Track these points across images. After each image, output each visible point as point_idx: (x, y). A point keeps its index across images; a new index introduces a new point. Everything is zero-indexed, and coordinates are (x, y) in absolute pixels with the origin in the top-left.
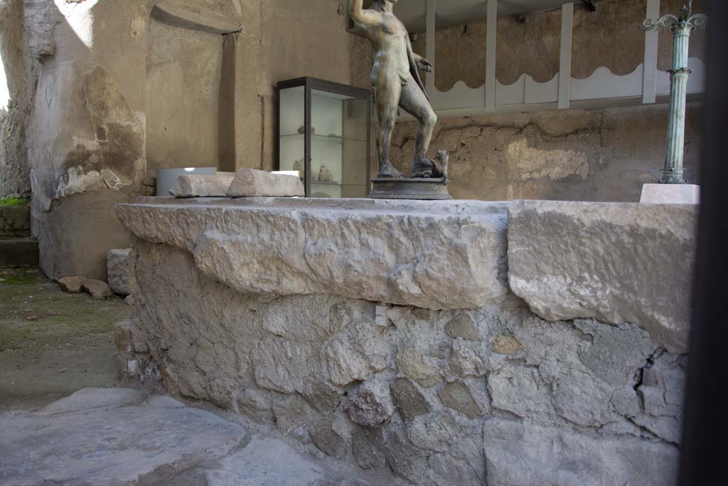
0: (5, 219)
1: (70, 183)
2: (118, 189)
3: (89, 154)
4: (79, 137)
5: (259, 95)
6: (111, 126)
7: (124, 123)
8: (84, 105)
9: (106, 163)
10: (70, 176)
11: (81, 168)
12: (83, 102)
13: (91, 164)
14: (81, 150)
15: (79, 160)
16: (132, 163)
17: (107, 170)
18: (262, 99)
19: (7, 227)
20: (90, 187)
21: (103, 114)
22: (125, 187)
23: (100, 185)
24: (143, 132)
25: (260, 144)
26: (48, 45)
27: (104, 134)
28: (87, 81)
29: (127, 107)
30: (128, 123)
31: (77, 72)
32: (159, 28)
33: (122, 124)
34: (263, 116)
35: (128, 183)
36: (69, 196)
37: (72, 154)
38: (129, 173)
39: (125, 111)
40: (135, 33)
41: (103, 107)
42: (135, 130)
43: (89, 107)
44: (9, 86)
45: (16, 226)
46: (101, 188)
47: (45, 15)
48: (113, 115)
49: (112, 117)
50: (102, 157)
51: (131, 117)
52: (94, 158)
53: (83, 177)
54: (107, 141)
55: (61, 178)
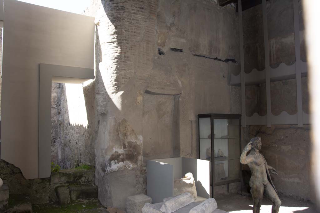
0: (85, 177)
1: (112, 167)
2: (131, 169)
3: (120, 155)
4: (116, 148)
5: (190, 120)
6: (128, 143)
7: (134, 141)
8: (118, 135)
9: (126, 158)
10: (112, 164)
11: (116, 161)
12: (118, 133)
13: (120, 159)
14: (117, 154)
15: (115, 158)
16: (137, 158)
17: (127, 161)
18: (192, 122)
19: (86, 180)
20: (120, 169)
21: (126, 138)
22: (134, 168)
23: (124, 168)
24: (142, 144)
25: (191, 142)
26: (105, 110)
27: (126, 146)
28: (119, 124)
29: (135, 134)
30: (136, 141)
31: (116, 121)
32: (148, 96)
33: (133, 141)
34: (192, 129)
35: (135, 166)
36: (111, 172)
37: (113, 155)
38: (136, 162)
39: (134, 136)
40: (138, 102)
41: (126, 135)
42: (138, 143)
43: (120, 136)
44: (88, 119)
45: (89, 180)
46: (124, 169)
47: (104, 98)
48: (129, 138)
49: (129, 139)
50: (125, 156)
51: (136, 138)
52: (121, 157)
53: (117, 165)
54: (127, 149)
55: (108, 165)
